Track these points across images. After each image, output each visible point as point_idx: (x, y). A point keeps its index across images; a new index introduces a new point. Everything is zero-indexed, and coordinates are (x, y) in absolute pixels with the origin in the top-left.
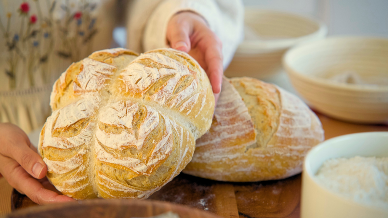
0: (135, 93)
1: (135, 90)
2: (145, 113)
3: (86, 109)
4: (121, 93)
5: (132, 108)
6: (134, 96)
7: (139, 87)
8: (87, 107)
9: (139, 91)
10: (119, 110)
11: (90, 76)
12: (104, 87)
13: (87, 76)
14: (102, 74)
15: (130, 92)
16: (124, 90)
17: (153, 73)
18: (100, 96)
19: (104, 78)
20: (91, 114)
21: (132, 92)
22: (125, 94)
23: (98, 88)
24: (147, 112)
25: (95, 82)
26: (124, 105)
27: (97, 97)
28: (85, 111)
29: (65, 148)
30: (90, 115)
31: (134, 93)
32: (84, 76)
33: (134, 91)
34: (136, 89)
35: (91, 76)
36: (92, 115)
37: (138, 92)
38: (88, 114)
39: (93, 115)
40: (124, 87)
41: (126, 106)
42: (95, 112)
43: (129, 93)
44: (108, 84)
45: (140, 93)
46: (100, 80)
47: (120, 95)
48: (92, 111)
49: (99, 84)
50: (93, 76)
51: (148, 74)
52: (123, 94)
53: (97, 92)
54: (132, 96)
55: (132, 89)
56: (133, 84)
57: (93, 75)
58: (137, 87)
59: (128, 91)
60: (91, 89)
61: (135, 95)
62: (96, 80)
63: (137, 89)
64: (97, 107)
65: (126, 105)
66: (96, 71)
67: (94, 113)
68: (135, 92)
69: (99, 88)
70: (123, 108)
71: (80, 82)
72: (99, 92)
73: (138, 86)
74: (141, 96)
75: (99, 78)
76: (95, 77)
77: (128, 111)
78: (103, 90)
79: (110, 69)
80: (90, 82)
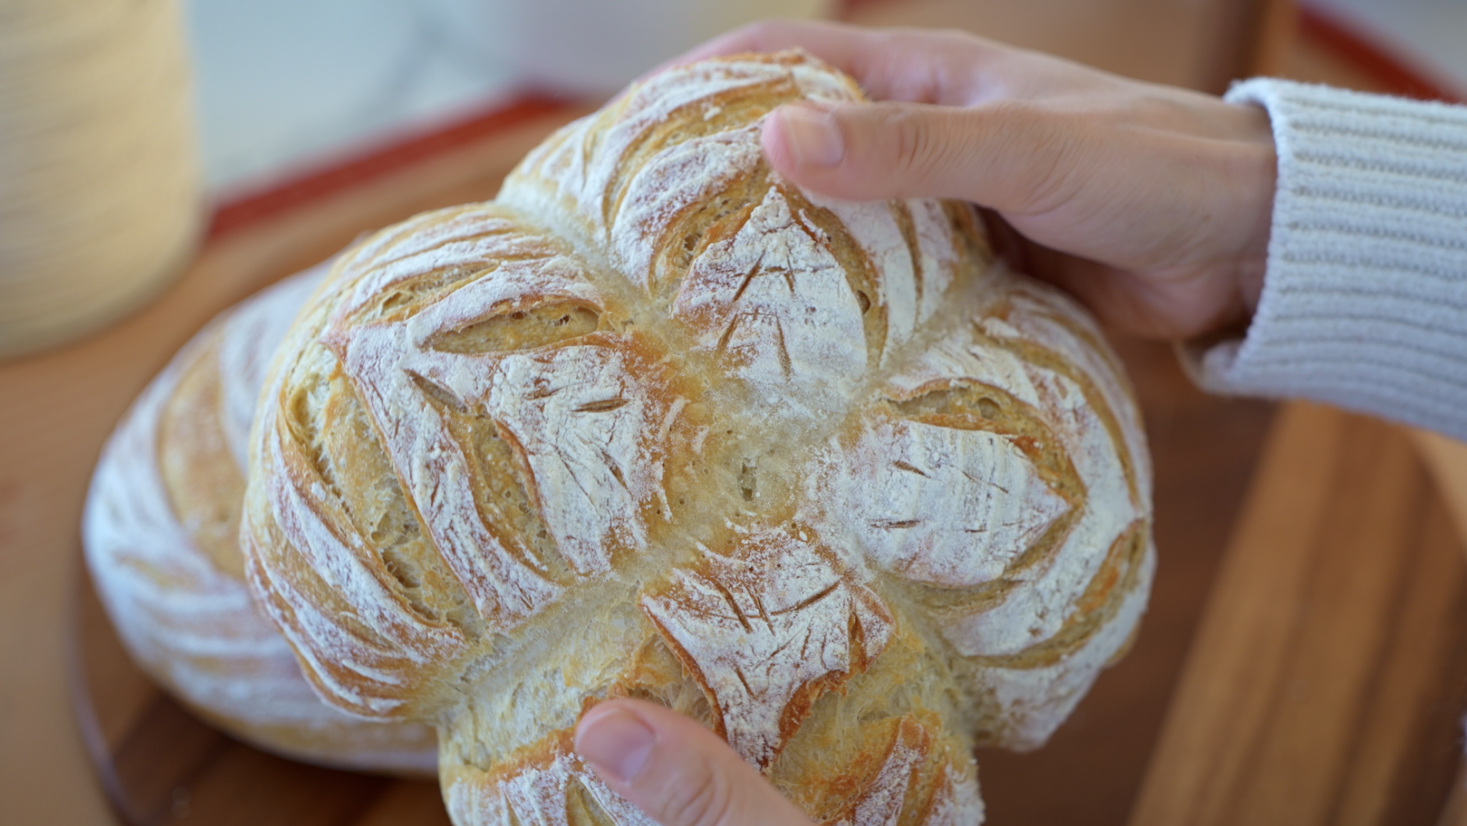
0: (652, 367)
1: (643, 380)
2: (670, 235)
3: (894, 468)
4: (708, 420)
5: (712, 286)
6: (667, 359)
7: (620, 373)
8: (883, 473)
9: (633, 361)
10: (770, 324)
11: (789, 624)
12: (754, 525)
13: (799, 631)
14: (729, 598)
15: (669, 387)
16: (688, 423)
17: (519, 390)
18: (800, 490)
19: (729, 571)
20: (882, 428)
21: (661, 380)
22: (694, 401)
23: (784, 533)
24: (662, 239)
25: (784, 574)
26: (736, 332)
27: (811, 494)
28: (904, 460)
29: (1065, 381)
30: (890, 428)
31: (657, 369)
32: (813, 647)
33: (651, 379)
34: (637, 377)
35: (781, 618)
36: (882, 422)
37: (640, 358)
38: (898, 435)
39: (878, 420)
40: (678, 438)
41: (732, 316)
42: (859, 428)
43: (678, 388)
44: (729, 524)
45: (631, 348)
46: (751, 569)
47: (717, 413)
48: (870, 439)
49: (769, 550)
50: (773, 613)
51: (542, 409)
52: (700, 408)
53: (798, 516)
54: (671, 364)
55: (654, 393)
56: (635, 407)
57: (772, 618)
58: (629, 380)
59: (672, 401)
60: (817, 558)
61: (660, 357)
62: (772, 582)
63: (633, 373)
64: (843, 445)
65: (726, 325)
66: (748, 628)
67: (868, 425)
68: (648, 370)
69: (781, 530)
70: (750, 318)
71: (842, 632)
72: (791, 511)
73: (623, 383)
74: (637, 335)
75: (754, 584)
76: (770, 604)
77: (742, 279)
78: (767, 512)
79: (674, 604)
80: (801, 590)
